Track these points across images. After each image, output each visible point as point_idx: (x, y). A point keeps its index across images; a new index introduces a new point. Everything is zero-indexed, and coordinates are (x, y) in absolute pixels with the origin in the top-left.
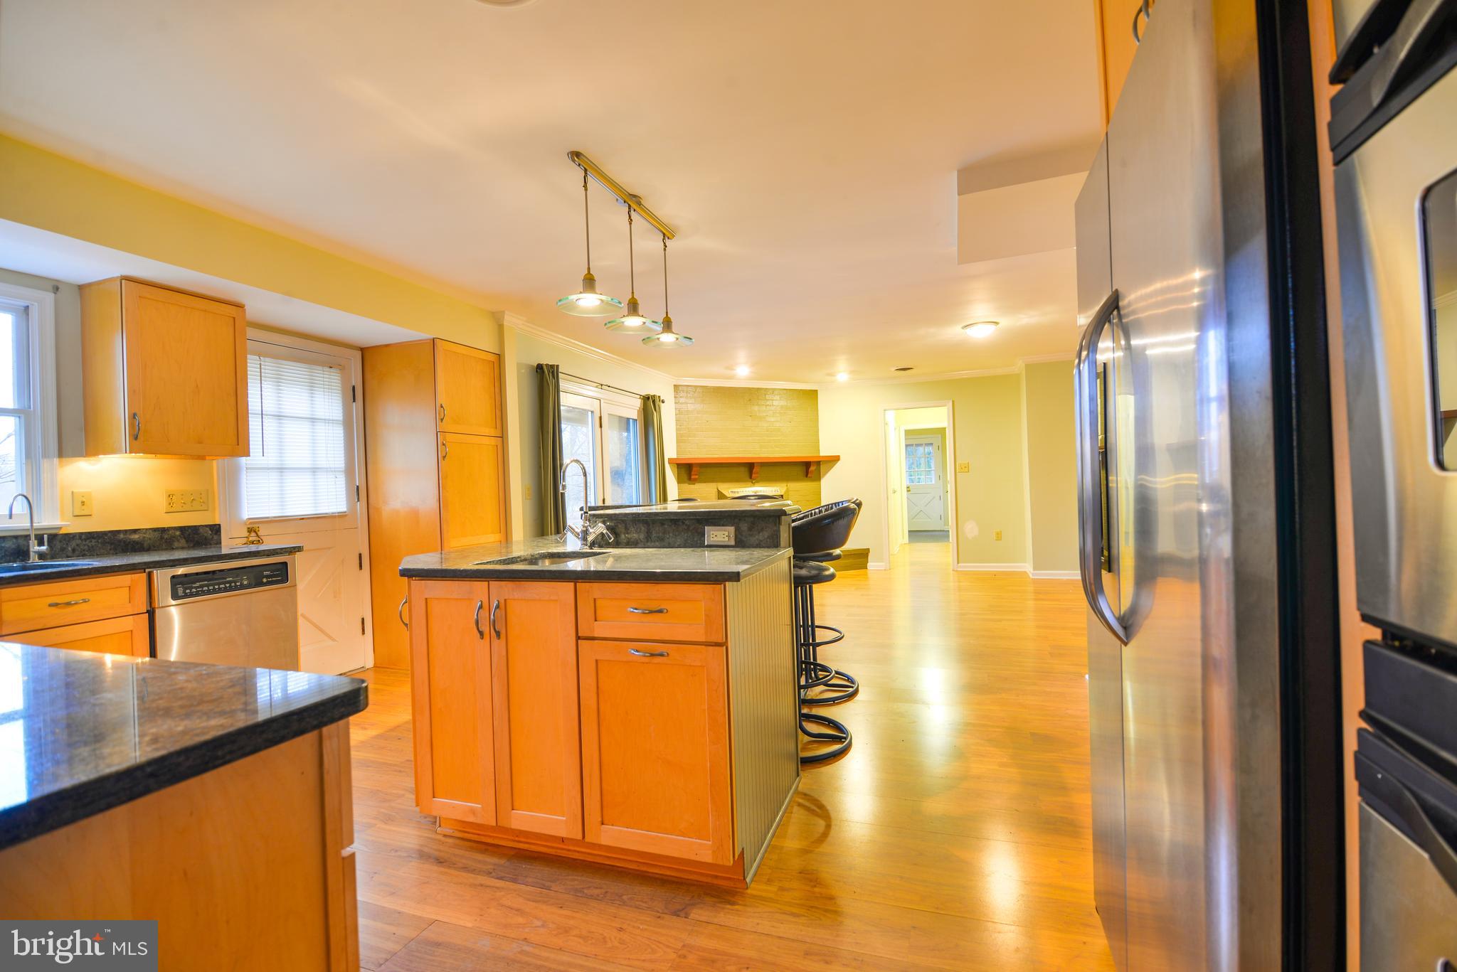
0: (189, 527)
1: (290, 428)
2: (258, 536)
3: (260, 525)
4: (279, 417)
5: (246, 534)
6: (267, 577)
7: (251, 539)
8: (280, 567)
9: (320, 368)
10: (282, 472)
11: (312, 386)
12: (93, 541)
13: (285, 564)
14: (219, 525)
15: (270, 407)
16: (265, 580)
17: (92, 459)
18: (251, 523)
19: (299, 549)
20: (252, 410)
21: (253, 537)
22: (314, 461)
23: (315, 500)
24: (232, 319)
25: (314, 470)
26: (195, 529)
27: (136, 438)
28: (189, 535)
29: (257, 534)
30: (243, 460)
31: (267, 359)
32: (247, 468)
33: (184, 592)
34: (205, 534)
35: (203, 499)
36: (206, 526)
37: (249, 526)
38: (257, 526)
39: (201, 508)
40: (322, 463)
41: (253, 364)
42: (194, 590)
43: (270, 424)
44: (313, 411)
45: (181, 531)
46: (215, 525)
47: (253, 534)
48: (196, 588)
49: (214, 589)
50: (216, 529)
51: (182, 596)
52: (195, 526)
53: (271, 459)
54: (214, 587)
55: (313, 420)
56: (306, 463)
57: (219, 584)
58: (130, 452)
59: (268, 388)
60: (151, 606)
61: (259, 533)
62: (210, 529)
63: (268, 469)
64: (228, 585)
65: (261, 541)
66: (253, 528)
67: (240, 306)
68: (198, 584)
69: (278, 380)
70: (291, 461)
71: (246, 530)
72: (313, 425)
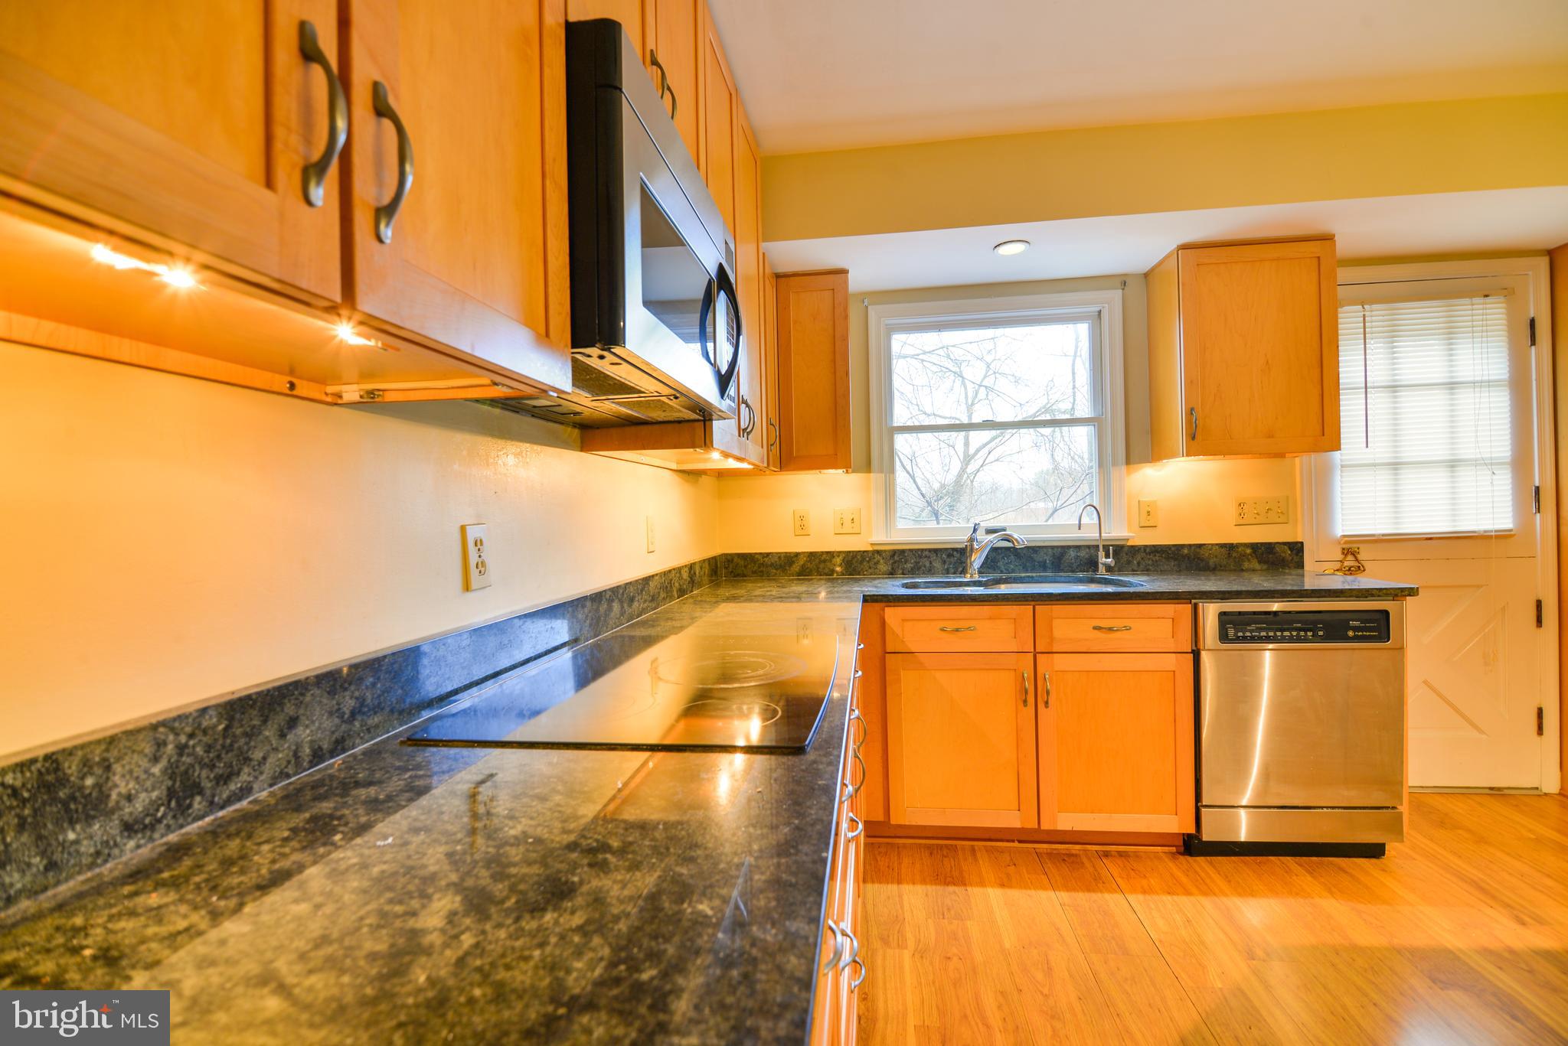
0: (1262, 544)
1: (1410, 402)
2: (1357, 560)
3: (1360, 546)
4: (1394, 388)
5: (1340, 557)
6: (1355, 629)
7: (1346, 564)
8: (1377, 616)
9: (1467, 301)
10: (1396, 469)
11: (1450, 334)
12: (1158, 555)
13: (1386, 613)
14: (1302, 543)
15: (1379, 374)
16: (1351, 633)
17: (1159, 464)
18: (1346, 542)
19: (1412, 592)
20: (1345, 384)
21: (1350, 562)
22: (1453, 449)
23: (1453, 510)
24: (1315, 261)
25: (1453, 464)
26: (1269, 547)
27: (1193, 438)
28: (1262, 554)
29: (1356, 557)
30: (1337, 454)
31: (1374, 306)
32: (1342, 466)
33: (1235, 634)
34: (1283, 555)
35: (1282, 510)
36: (1285, 544)
37: (1344, 546)
38: (1357, 546)
39: (1280, 520)
40: (1467, 450)
41: (1349, 319)
42: (1248, 634)
43: (1379, 402)
44: (1451, 372)
45: (1253, 549)
46: (1297, 543)
47: (1350, 557)
48: (1251, 631)
49: (1275, 636)
50: (1297, 548)
51: (1231, 640)
52: (1270, 544)
53: (1380, 450)
54: (1275, 634)
55: (1452, 386)
56: (1441, 453)
57: (1282, 630)
58: (1187, 456)
59: (1378, 350)
60: (1196, 646)
61: (1358, 556)
62: (1290, 549)
63: (1375, 465)
64: (1294, 633)
65: (1362, 568)
66: (1352, 550)
67: (1327, 238)
68: (1253, 627)
69: (1393, 334)
70: (1409, 453)
71: (1339, 552)
72: (1452, 394)
